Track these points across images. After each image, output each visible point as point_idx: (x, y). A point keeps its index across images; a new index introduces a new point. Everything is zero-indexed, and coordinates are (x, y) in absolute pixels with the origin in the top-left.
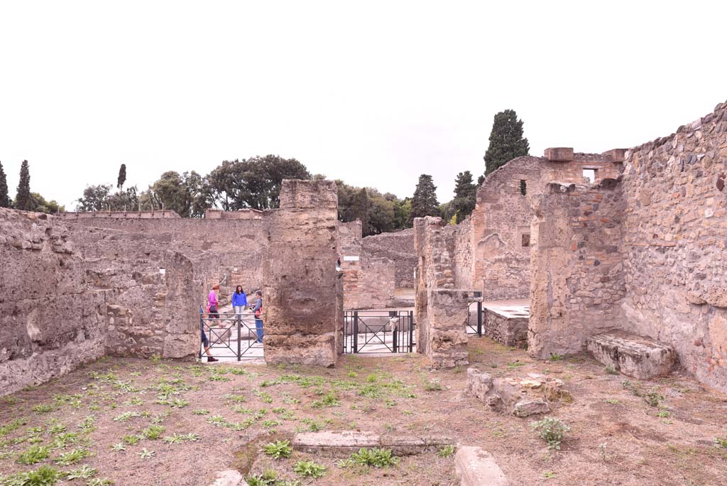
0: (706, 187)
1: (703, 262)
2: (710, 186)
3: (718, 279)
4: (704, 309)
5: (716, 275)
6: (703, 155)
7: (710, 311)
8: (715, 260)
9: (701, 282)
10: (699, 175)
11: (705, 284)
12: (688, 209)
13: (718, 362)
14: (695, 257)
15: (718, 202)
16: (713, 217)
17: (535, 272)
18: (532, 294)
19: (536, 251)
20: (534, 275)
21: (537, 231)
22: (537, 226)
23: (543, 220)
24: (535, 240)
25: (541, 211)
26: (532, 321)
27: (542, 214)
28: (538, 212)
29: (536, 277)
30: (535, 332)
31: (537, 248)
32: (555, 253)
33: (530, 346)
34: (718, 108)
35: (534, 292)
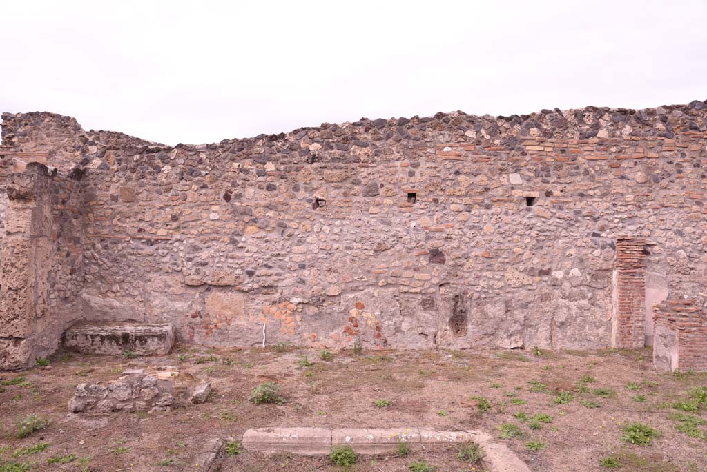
0: (213, 197)
1: (204, 254)
2: (217, 197)
3: (220, 265)
4: (202, 289)
5: (218, 262)
6: (207, 172)
7: (208, 290)
8: (219, 251)
9: (202, 269)
10: (204, 187)
11: (207, 270)
12: (187, 212)
13: (216, 326)
14: (196, 249)
15: (224, 209)
16: (218, 220)
17: (22, 266)
18: (12, 292)
19: (24, 241)
20: (21, 269)
21: (27, 217)
22: (28, 211)
23: (33, 205)
24: (21, 227)
25: (32, 194)
26: (13, 325)
27: (32, 197)
28: (26, 194)
29: (24, 272)
30: (23, 337)
31: (26, 237)
32: (41, 244)
33: (5, 357)
34: (225, 142)
35: (16, 290)
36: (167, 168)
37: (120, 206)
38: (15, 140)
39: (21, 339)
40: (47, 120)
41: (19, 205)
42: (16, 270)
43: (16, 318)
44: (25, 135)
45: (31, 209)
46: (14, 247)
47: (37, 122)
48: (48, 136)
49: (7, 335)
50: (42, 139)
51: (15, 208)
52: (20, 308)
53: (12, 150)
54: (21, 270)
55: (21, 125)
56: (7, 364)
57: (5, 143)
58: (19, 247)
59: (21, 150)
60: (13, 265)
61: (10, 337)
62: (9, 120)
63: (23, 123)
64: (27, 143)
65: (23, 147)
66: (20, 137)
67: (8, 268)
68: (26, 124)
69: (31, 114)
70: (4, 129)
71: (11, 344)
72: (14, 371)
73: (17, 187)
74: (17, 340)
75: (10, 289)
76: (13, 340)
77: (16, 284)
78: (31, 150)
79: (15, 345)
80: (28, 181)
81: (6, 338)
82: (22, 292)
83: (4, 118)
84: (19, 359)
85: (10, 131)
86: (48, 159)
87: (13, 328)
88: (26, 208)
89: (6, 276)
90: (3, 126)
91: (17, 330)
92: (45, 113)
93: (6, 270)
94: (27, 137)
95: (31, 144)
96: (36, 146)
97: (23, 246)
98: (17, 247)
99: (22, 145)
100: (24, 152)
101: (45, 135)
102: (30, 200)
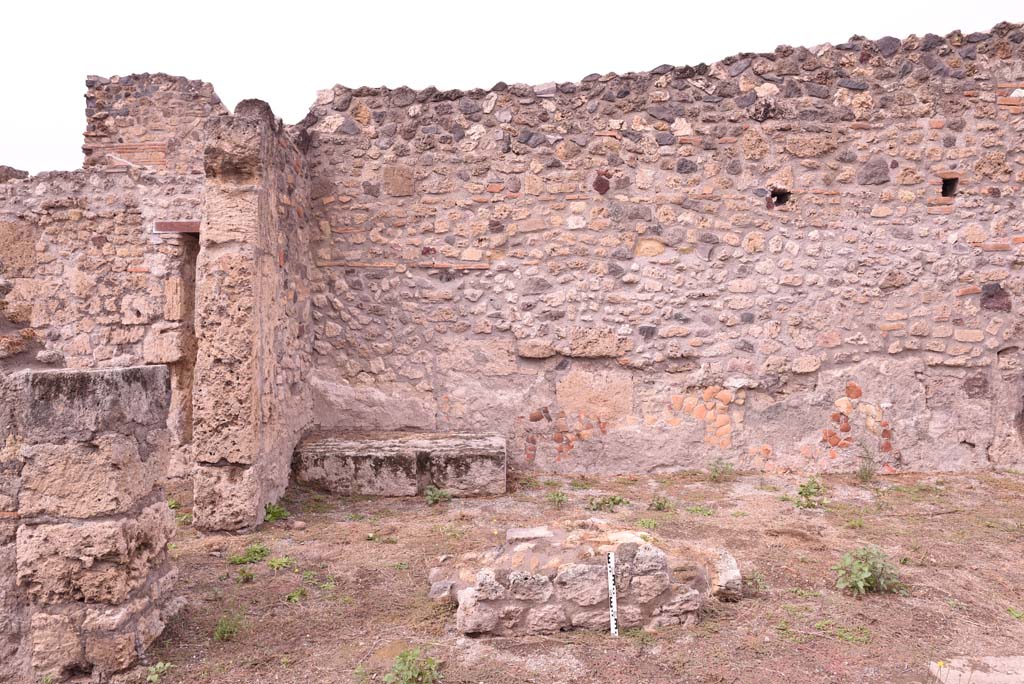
0: (573, 184)
1: (557, 296)
2: (581, 185)
3: (587, 317)
4: (551, 365)
5: (584, 312)
6: (560, 137)
7: (562, 366)
8: (587, 289)
9: (555, 325)
10: (555, 165)
11: (562, 327)
12: (524, 215)
13: (578, 435)
14: (542, 286)
15: (596, 208)
16: (584, 229)
17: (242, 313)
18: (222, 368)
19: (244, 259)
20: (239, 319)
21: (249, 210)
22: (249, 197)
23: (255, 184)
24: (235, 230)
25: (258, 160)
26: (226, 438)
27: (255, 168)
28: (244, 161)
29: (246, 325)
30: (248, 462)
31: (248, 251)
32: (266, 270)
33: (213, 502)
34: (593, 79)
35: (231, 364)
36: (477, 130)
37: (386, 205)
38: (109, 122)
39: (244, 466)
40: (163, 87)
41: (231, 186)
42: (229, 320)
43: (232, 423)
44: (127, 114)
45: (256, 192)
46: (223, 273)
47: (146, 91)
48: (167, 114)
49: (215, 458)
50: (156, 120)
51: (224, 191)
52: (241, 402)
53: (105, 140)
54: (240, 322)
55: (118, 97)
56: (218, 517)
57: (94, 128)
58: (234, 273)
59: (121, 141)
60: (221, 310)
61: (223, 462)
62: (98, 89)
63: (123, 93)
64: (130, 129)
65: (123, 134)
66: (118, 117)
67: (213, 318)
68: (127, 95)
69: (136, 77)
70: (91, 104)
71: (225, 477)
72: (234, 532)
73: (227, 147)
74: (237, 468)
75: (218, 361)
76: (227, 468)
77: (229, 352)
78: (138, 140)
79: (232, 479)
80: (249, 133)
81: (213, 465)
82: (243, 367)
83: (90, 84)
84: (242, 507)
85: (101, 107)
86: (167, 154)
87: (228, 443)
88: (245, 191)
89: (208, 334)
90: (89, 99)
91: (236, 447)
92: (160, 75)
93: (208, 321)
94: (130, 117)
95: (136, 130)
96: (146, 133)
97: (243, 271)
98: (231, 272)
99: (121, 131)
100: (125, 142)
101: (162, 114)
102: (251, 174)
